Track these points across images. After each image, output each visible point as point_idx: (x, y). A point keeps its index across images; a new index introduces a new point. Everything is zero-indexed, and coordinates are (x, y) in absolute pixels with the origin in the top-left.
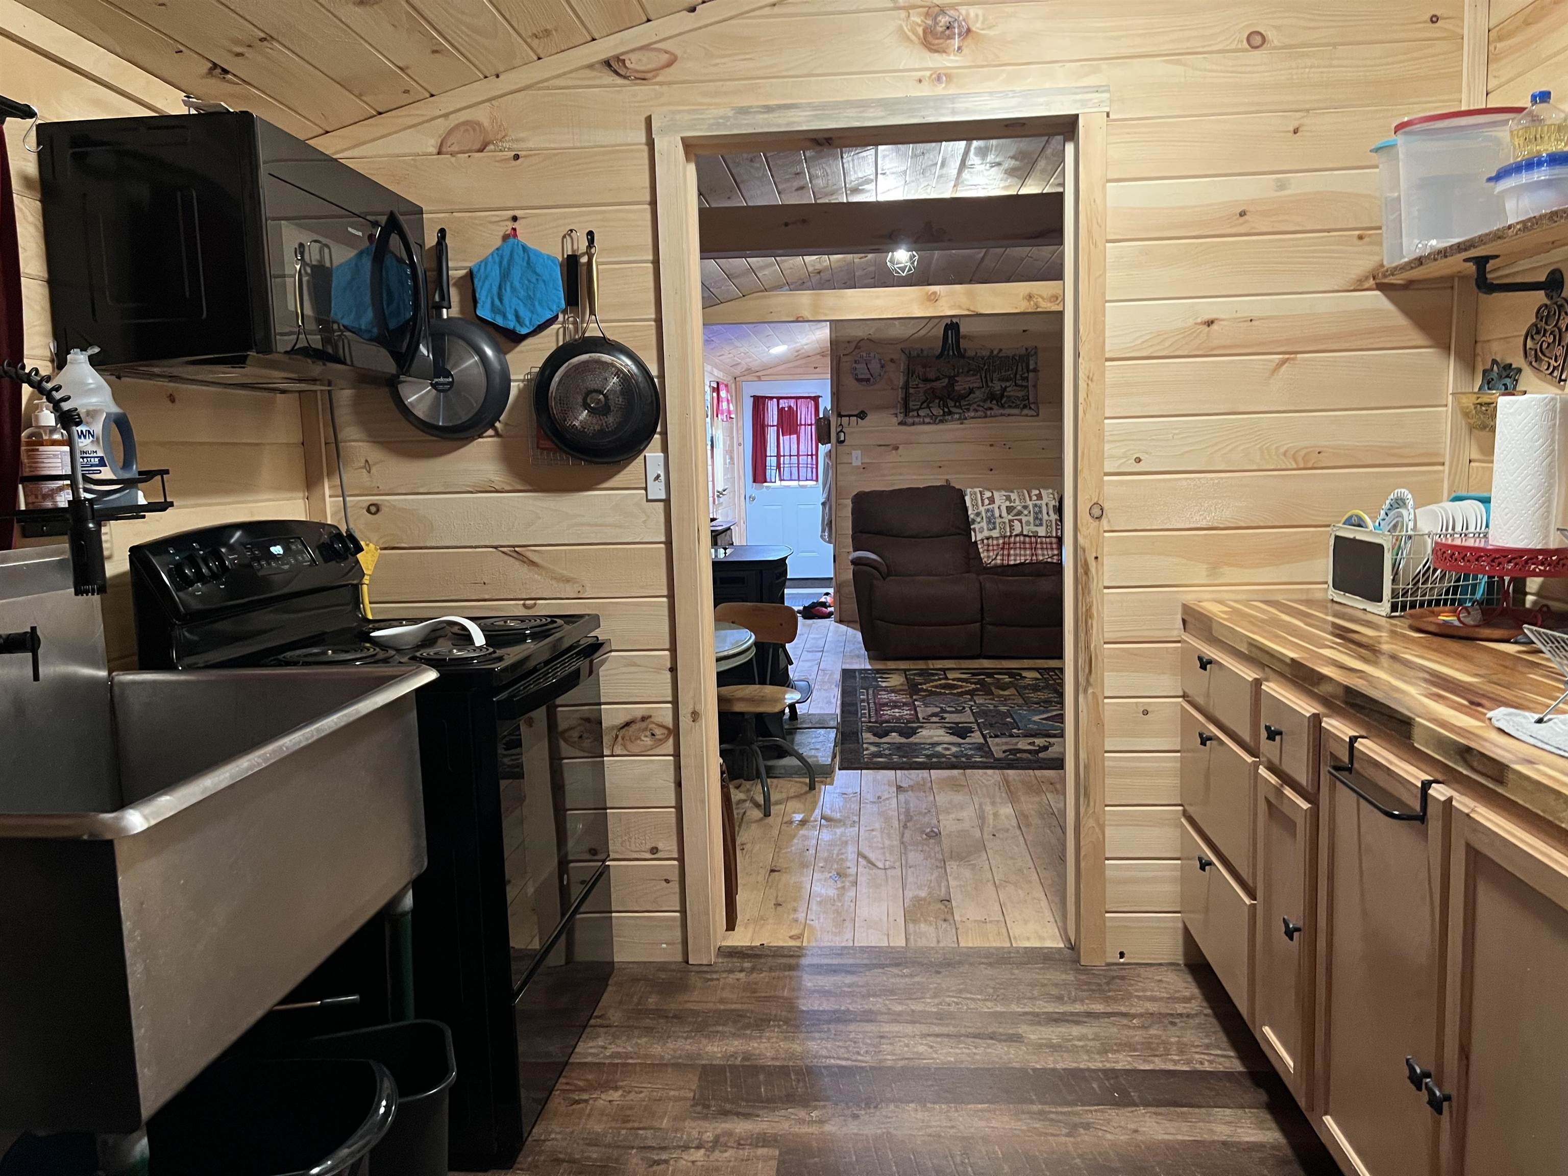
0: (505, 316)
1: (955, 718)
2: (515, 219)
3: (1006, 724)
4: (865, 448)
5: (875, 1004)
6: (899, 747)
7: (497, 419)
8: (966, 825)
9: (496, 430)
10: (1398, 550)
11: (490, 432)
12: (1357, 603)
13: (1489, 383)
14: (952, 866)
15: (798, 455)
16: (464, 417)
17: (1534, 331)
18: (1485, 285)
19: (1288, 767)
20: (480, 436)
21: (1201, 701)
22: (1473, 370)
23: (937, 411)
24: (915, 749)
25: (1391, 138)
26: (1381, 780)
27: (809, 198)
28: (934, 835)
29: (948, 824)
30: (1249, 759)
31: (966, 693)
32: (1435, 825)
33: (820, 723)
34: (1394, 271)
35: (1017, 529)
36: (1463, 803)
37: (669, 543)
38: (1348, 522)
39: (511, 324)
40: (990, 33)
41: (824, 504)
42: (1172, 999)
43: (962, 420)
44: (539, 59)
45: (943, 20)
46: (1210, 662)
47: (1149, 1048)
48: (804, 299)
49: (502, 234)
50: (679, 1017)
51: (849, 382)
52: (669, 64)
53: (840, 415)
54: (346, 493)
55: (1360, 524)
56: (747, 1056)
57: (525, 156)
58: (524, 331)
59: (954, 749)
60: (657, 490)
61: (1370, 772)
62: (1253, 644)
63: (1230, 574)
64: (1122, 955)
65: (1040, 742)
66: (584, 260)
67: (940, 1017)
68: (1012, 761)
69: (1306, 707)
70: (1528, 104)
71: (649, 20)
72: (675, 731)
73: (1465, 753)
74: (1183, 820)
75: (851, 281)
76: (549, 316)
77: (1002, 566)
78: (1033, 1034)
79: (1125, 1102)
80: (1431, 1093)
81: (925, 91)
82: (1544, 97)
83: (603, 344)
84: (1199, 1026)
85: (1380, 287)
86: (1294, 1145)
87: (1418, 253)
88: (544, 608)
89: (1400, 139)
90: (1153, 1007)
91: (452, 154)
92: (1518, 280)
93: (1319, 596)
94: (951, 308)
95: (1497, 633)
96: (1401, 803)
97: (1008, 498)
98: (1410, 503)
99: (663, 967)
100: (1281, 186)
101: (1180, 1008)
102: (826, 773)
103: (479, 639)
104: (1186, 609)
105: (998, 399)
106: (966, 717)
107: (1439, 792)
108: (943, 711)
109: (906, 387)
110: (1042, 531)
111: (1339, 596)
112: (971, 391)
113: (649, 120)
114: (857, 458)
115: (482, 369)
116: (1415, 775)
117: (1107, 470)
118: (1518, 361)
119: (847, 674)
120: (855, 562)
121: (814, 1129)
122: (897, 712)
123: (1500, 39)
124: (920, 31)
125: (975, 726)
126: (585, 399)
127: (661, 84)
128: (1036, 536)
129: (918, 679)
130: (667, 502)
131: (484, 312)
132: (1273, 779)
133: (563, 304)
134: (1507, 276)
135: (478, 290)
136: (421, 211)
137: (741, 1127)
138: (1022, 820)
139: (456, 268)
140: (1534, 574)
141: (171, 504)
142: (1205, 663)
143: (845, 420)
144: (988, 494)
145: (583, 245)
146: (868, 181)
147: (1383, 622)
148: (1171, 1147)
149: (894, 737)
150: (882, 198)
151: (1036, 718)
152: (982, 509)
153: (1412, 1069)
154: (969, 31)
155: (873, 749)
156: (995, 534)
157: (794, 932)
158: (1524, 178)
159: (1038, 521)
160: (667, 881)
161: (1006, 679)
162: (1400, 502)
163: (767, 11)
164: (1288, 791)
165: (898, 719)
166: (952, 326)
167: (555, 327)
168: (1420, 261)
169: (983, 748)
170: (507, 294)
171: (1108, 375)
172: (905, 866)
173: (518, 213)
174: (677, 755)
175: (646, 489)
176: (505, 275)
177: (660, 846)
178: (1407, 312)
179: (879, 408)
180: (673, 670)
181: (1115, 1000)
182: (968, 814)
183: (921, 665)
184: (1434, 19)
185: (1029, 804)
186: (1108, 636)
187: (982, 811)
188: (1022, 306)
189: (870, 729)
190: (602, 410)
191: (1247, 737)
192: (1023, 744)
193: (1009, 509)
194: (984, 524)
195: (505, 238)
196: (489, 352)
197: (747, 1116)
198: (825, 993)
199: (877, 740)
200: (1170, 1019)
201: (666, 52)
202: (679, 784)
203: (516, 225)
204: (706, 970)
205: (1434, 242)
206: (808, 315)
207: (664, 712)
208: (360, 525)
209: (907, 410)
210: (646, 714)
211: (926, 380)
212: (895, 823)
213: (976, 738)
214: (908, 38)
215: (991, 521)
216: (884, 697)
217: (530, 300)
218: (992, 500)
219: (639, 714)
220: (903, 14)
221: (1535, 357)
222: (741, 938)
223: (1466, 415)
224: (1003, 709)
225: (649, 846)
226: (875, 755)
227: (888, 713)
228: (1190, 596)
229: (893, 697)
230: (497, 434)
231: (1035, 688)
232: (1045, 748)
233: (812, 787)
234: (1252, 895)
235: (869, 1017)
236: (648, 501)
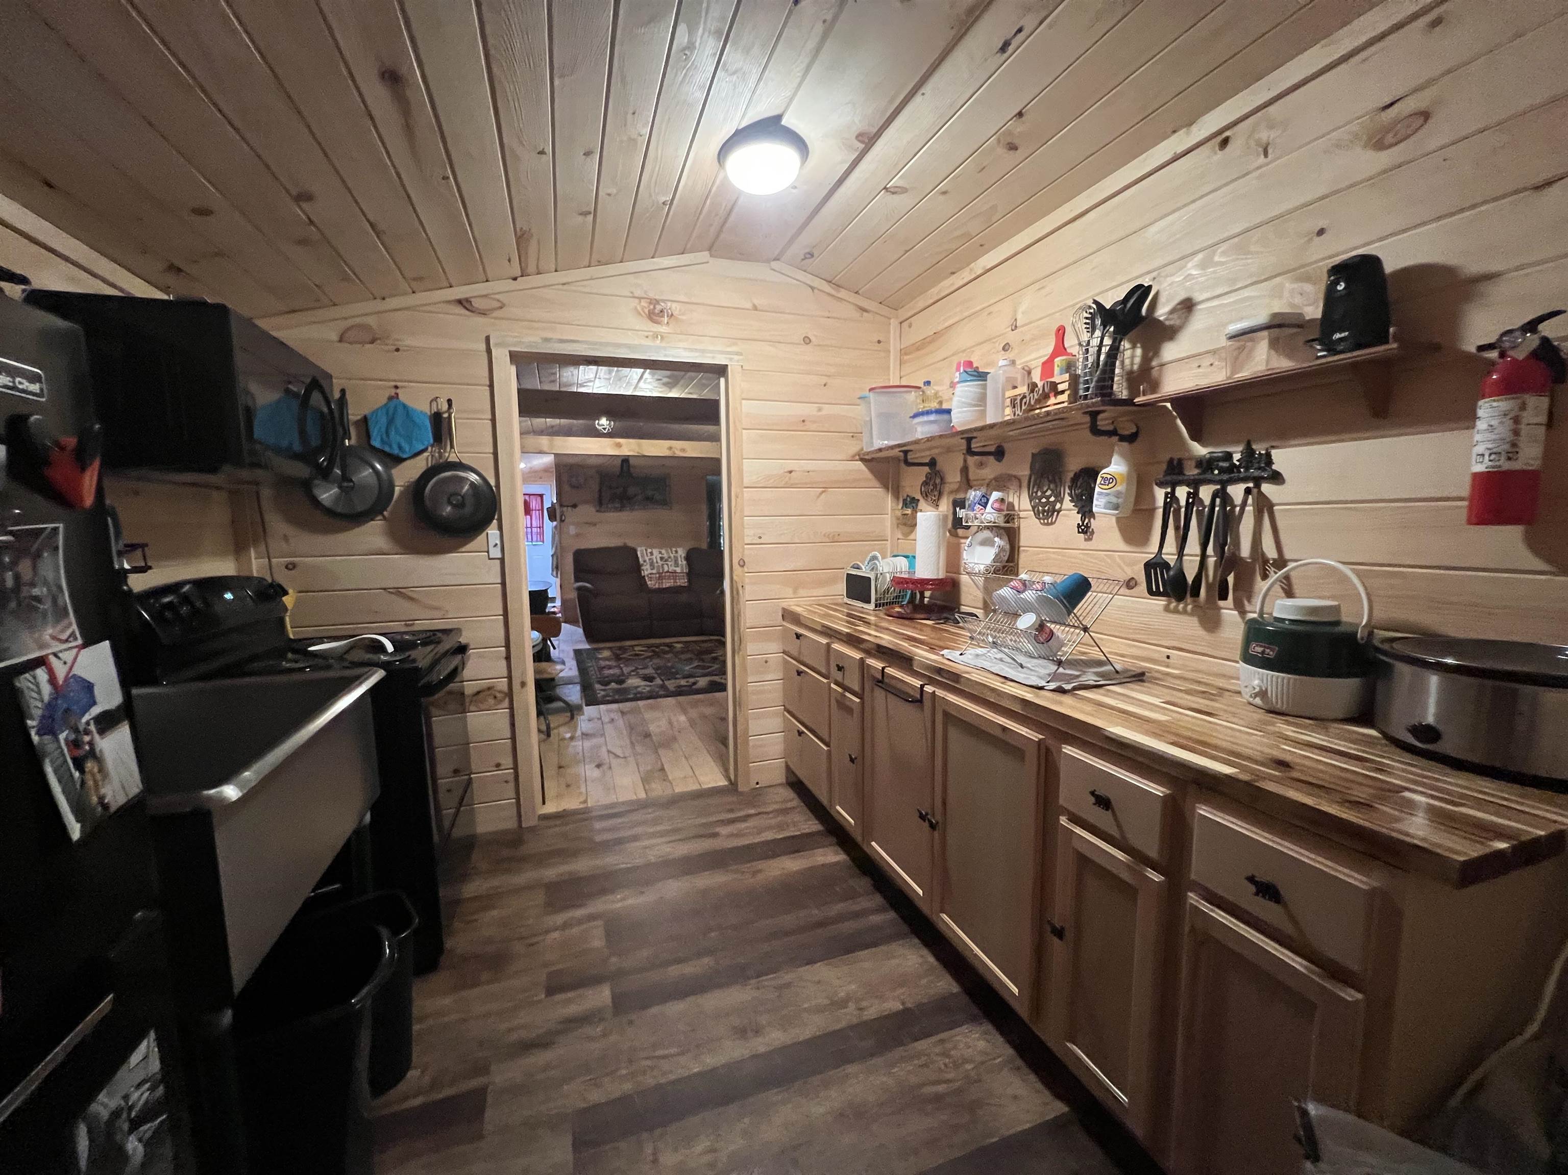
0: (390, 446)
1: (646, 671)
2: (396, 387)
3: (672, 673)
4: (577, 525)
5: (639, 830)
6: (617, 691)
7: (385, 509)
8: (663, 729)
9: (384, 516)
10: (876, 579)
11: (380, 517)
12: (859, 604)
13: (905, 505)
14: (661, 752)
15: (531, 527)
16: (360, 508)
17: (925, 483)
18: (908, 463)
19: (847, 683)
20: (372, 520)
21: (795, 654)
22: (898, 498)
23: (617, 505)
24: (626, 691)
25: (867, 393)
26: (899, 685)
27: (556, 388)
28: (647, 735)
29: (653, 728)
30: (825, 681)
31: (647, 658)
32: (927, 703)
33: (569, 682)
34: (868, 453)
35: (666, 569)
36: (940, 693)
37: (503, 584)
38: (853, 567)
39: (396, 451)
40: (684, 318)
41: (552, 556)
42: (785, 801)
43: (632, 510)
44: (414, 292)
45: (658, 308)
46: (801, 635)
47: (780, 827)
48: (544, 441)
49: (387, 396)
50: (523, 859)
51: (566, 488)
52: (501, 308)
53: (561, 506)
54: (271, 555)
55: (858, 568)
56: (570, 873)
57: (404, 351)
58: (405, 456)
59: (648, 689)
60: (496, 553)
61: (893, 682)
62: (823, 626)
63: (802, 592)
64: (757, 783)
65: (692, 680)
66: (446, 415)
67: (675, 831)
68: (679, 692)
69: (857, 655)
70: (922, 385)
71: (487, 281)
72: (510, 694)
73: (939, 671)
74: (786, 713)
75: (569, 432)
76: (422, 447)
77: (659, 588)
78: (724, 831)
79: (775, 856)
80: (930, 822)
81: (648, 342)
82: (928, 383)
83: (460, 466)
84: (799, 812)
85: (862, 460)
86: (853, 859)
87: (880, 446)
88: (420, 625)
89: (871, 395)
90: (776, 807)
91: (351, 343)
92: (916, 461)
93: (840, 601)
94: (630, 451)
95: (922, 616)
96: (911, 696)
97: (660, 553)
98: (880, 558)
99: (505, 832)
100: (820, 410)
101: (789, 805)
102: (579, 708)
103: (390, 648)
104: (784, 610)
105: (649, 501)
106: (650, 671)
107: (929, 689)
108: (637, 668)
109: (600, 491)
110: (678, 570)
111: (850, 601)
112: (635, 495)
113: (488, 339)
114: (572, 530)
115: (375, 478)
116: (917, 683)
117: (746, 542)
118: (918, 496)
119: (577, 652)
120: (579, 589)
121: (619, 905)
122: (611, 672)
123: (906, 354)
124: (646, 311)
125: (656, 675)
126: (449, 499)
127: (496, 318)
128: (675, 572)
129: (618, 652)
130: (502, 560)
131: (376, 443)
132: (839, 690)
133: (432, 441)
134: (916, 458)
135: (371, 430)
136: (331, 377)
137: (579, 913)
138: (692, 723)
139: (354, 413)
140: (928, 590)
141: (150, 568)
142: (798, 636)
143: (565, 509)
144: (649, 550)
145: (445, 407)
146: (590, 381)
147: (871, 612)
148: (800, 872)
149: (613, 685)
150: (595, 391)
151: (687, 668)
152: (647, 559)
153: (921, 814)
154: (672, 315)
155: (603, 693)
156: (654, 571)
157: (582, 799)
158: (925, 418)
159: (677, 565)
160: (506, 782)
161: (667, 649)
162: (874, 558)
163: (560, 287)
164: (848, 694)
165: (613, 675)
166: (625, 460)
167: (426, 454)
168: (880, 450)
169: (663, 687)
170: (392, 433)
171: (745, 495)
172: (635, 754)
173: (399, 384)
174: (511, 708)
175: (488, 552)
176: (391, 421)
177: (502, 762)
178: (871, 471)
179: (586, 502)
180: (508, 658)
181: (759, 806)
182: (663, 723)
183: (618, 644)
184: (879, 342)
185: (693, 713)
186: (748, 625)
187: (670, 719)
188: (667, 453)
189: (600, 683)
190: (461, 505)
191: (824, 671)
192: (683, 682)
193: (662, 559)
194: (648, 566)
195: (391, 398)
196: (378, 466)
197: (580, 906)
198: (605, 830)
199: (603, 688)
200: (785, 811)
201: (498, 301)
202: (513, 725)
203: (398, 391)
204: (532, 829)
205: (886, 442)
206: (545, 449)
207: (503, 684)
208: (282, 578)
209: (600, 503)
210: (489, 685)
211: (610, 488)
212: (625, 732)
213: (658, 681)
214: (640, 314)
215: (652, 564)
216: (603, 663)
217: (409, 439)
218: (652, 554)
219: (485, 686)
220: (637, 301)
221: (926, 495)
222: (551, 808)
223: (898, 519)
224: (669, 664)
225: (493, 764)
226: (604, 696)
227: (607, 672)
228: (785, 604)
229: (607, 663)
230: (385, 518)
231: (682, 653)
232: (694, 684)
233: (572, 718)
234: (827, 745)
235: (635, 838)
236: (490, 559)
